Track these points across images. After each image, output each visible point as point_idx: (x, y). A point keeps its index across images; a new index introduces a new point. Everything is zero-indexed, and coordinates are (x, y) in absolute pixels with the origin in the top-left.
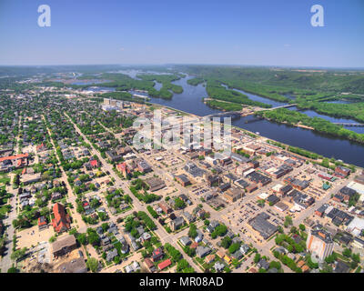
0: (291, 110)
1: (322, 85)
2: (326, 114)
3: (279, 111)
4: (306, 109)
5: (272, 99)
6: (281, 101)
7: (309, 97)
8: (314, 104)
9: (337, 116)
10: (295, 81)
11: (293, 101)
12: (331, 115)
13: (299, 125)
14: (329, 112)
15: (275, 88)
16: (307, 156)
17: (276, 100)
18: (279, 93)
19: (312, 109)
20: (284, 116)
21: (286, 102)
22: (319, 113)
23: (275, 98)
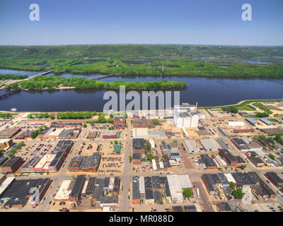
0: (48, 76)
1: (68, 54)
2: (79, 74)
3: (36, 79)
4: (61, 73)
5: (26, 70)
6: (36, 71)
7: (61, 64)
8: (68, 67)
9: (87, 73)
10: (45, 53)
11: (48, 68)
12: (83, 74)
13: (61, 87)
14: (81, 72)
15: (28, 61)
16: (81, 118)
17: (32, 71)
18: (34, 64)
19: (68, 72)
20: (43, 82)
21: (42, 70)
23: (30, 68)
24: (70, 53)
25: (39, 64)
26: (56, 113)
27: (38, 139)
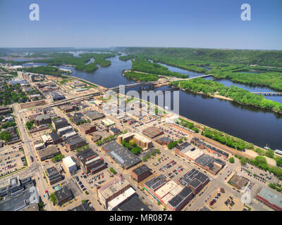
0: (207, 80)
2: (241, 83)
3: (195, 81)
4: (221, 79)
5: (190, 70)
6: (198, 72)
7: (223, 69)
8: (230, 74)
9: (251, 85)
10: (211, 56)
11: (209, 71)
12: (246, 84)
13: (217, 95)
14: (244, 81)
15: (194, 62)
16: (230, 146)
17: (194, 71)
18: (197, 66)
19: (228, 78)
20: (200, 86)
21: (203, 72)
22: (235, 82)
23: (193, 69)
24: (235, 58)
25: (202, 66)
26: (202, 126)
27: (173, 152)
